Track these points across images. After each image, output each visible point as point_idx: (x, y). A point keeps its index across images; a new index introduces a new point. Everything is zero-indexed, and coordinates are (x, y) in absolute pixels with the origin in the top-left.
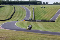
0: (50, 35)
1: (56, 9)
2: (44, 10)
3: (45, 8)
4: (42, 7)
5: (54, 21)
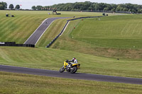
0: (23, 74)
1: (37, 21)
2: (11, 22)
3: (13, 18)
4: (7, 16)
5: (33, 46)
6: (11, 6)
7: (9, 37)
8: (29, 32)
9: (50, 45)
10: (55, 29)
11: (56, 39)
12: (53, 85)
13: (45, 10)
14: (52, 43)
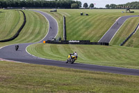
0: (99, 72)
1: (111, 19)
2: (85, 21)
3: (88, 17)
4: (82, 14)
5: (107, 44)
6: (86, 5)
7: (84, 35)
8: (103, 30)
9: (124, 43)
10: (129, 27)
11: (129, 37)
12: (128, 83)
13: (118, 8)
14: (126, 41)
